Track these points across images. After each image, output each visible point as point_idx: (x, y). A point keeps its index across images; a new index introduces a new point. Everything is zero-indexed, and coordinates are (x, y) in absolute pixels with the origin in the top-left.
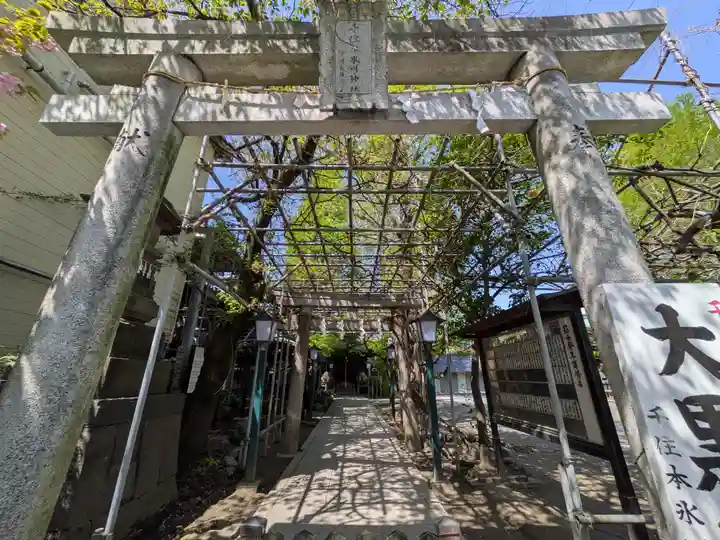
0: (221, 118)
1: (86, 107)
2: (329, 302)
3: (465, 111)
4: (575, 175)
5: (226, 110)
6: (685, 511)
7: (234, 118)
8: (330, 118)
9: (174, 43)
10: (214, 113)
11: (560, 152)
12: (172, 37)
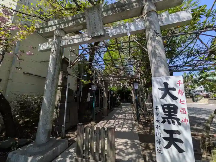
0: (69, 44)
1: (45, 46)
2: (112, 79)
3: (125, 30)
4: (152, 46)
5: (70, 41)
6: (157, 127)
7: (71, 43)
8: (91, 39)
9: (58, 26)
10: (67, 42)
11: (149, 39)
12: (57, 24)
